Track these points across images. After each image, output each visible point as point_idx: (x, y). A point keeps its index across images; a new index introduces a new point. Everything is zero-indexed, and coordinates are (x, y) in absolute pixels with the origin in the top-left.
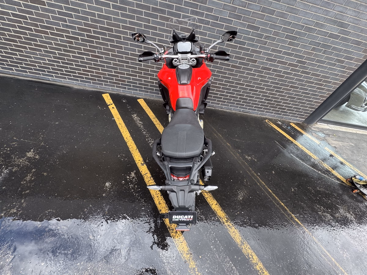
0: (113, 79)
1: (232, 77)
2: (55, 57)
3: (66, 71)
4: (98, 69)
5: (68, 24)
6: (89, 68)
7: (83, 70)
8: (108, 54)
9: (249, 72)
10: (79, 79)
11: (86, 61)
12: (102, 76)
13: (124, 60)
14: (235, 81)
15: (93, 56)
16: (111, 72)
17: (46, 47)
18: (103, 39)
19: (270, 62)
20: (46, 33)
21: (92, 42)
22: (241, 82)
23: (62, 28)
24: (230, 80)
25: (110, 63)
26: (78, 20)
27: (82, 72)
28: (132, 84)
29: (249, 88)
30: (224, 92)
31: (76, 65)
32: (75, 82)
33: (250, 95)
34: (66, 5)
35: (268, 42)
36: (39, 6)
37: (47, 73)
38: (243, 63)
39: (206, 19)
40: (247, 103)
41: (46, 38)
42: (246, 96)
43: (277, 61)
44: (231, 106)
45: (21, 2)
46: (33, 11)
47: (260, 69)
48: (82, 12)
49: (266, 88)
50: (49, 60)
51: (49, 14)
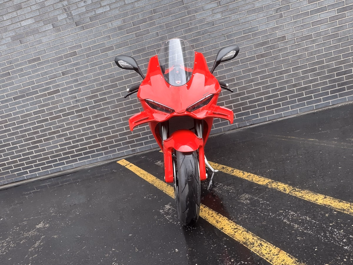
0: (125, 139)
1: (266, 69)
2: (66, 139)
3: (77, 151)
4: (109, 133)
5: (78, 99)
6: (100, 135)
7: (94, 142)
8: (116, 111)
9: (285, 52)
10: (90, 155)
11: (95, 129)
12: (113, 140)
13: (133, 109)
14: (275, 72)
15: (102, 120)
16: (123, 130)
17: (58, 132)
18: (109, 98)
19: (303, 30)
20: (59, 117)
21: (100, 106)
22: (283, 69)
23: (72, 105)
24: (267, 74)
25: (120, 120)
26: (86, 91)
27: (93, 144)
28: (148, 136)
29: (301, 71)
30: (268, 92)
31: (86, 139)
32: (86, 160)
33: (309, 78)
34: (76, 83)
35: (283, 13)
36: (54, 95)
37: (58, 162)
38: (270, 48)
39: (201, 30)
40: (314, 91)
41: (59, 122)
42: (305, 83)
43: (311, 24)
44: (293, 108)
45: (41, 99)
46: (50, 102)
47: (297, 42)
48: (89, 82)
49: (324, 60)
50: (61, 145)
51: (63, 98)
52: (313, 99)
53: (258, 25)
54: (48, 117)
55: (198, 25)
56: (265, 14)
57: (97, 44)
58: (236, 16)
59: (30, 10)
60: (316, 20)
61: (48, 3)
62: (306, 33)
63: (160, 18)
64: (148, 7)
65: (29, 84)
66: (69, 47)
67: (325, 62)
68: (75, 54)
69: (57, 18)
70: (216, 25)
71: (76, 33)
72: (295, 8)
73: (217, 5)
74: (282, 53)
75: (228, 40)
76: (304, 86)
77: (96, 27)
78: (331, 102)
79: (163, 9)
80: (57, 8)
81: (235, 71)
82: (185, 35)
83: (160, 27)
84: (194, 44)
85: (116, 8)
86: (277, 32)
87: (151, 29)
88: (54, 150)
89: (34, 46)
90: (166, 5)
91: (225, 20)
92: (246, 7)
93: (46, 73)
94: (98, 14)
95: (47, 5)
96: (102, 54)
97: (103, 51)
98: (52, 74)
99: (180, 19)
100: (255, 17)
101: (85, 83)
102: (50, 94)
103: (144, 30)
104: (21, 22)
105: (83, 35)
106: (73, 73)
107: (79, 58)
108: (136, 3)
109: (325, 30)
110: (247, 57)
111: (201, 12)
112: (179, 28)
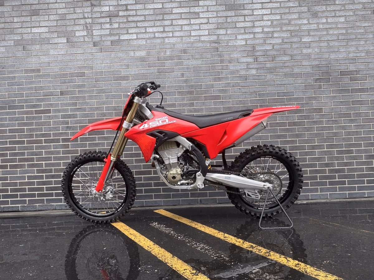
1: (297, 139)
2: (38, 171)
4: (95, 175)
5: (70, 125)
9: (320, 126)
13: (133, 152)
14: (307, 145)
17: (32, 160)
19: (342, 107)
20: (40, 142)
21: (94, 139)
22: (316, 144)
23: (61, 132)
24: (298, 145)
26: (83, 118)
28: (143, 188)
29: (335, 150)
32: (55, 204)
33: (344, 160)
34: (73, 107)
35: (322, 84)
36: (43, 115)
37: (19, 199)
38: (304, 117)
39: (232, 82)
40: (348, 176)
41: (37, 148)
42: (339, 165)
43: (351, 102)
44: (322, 191)
45: (25, 116)
46: (34, 121)
47: (334, 118)
48: (89, 110)
49: (363, 143)
50: (29, 178)
51: (51, 120)
52: (347, 186)
53: (294, 91)
54: (25, 139)
55: (229, 76)
56: (303, 82)
57: (111, 70)
58: (272, 76)
59: (48, 18)
60: (356, 100)
61: (70, 17)
62: (345, 110)
63: (189, 59)
64: (179, 45)
65: (16, 95)
66: (78, 67)
67: (363, 146)
68: (83, 74)
69: (75, 34)
70: (249, 81)
71: (92, 53)
72: (335, 83)
73: (253, 61)
74: (317, 126)
75: (260, 98)
76: (337, 168)
77: (116, 52)
78: (366, 193)
79: (195, 51)
80: (79, 23)
81: (262, 135)
82: (213, 83)
83: (188, 68)
84: (221, 94)
85: (143, 38)
86: (314, 102)
87: (176, 68)
88: (18, 181)
89: (38, 56)
90: (199, 48)
91: (260, 77)
92: (285, 70)
93: (41, 88)
94: (122, 40)
95: (68, 18)
96: (114, 82)
97: (117, 79)
98: (49, 91)
99: (211, 65)
100: (292, 82)
101: (85, 110)
102: (37, 112)
103: (168, 67)
104: (32, 28)
105: (98, 57)
106: (74, 96)
107: (86, 80)
108: (167, 39)
109: (365, 111)
110: (278, 122)
111: (235, 64)
112: (208, 74)
